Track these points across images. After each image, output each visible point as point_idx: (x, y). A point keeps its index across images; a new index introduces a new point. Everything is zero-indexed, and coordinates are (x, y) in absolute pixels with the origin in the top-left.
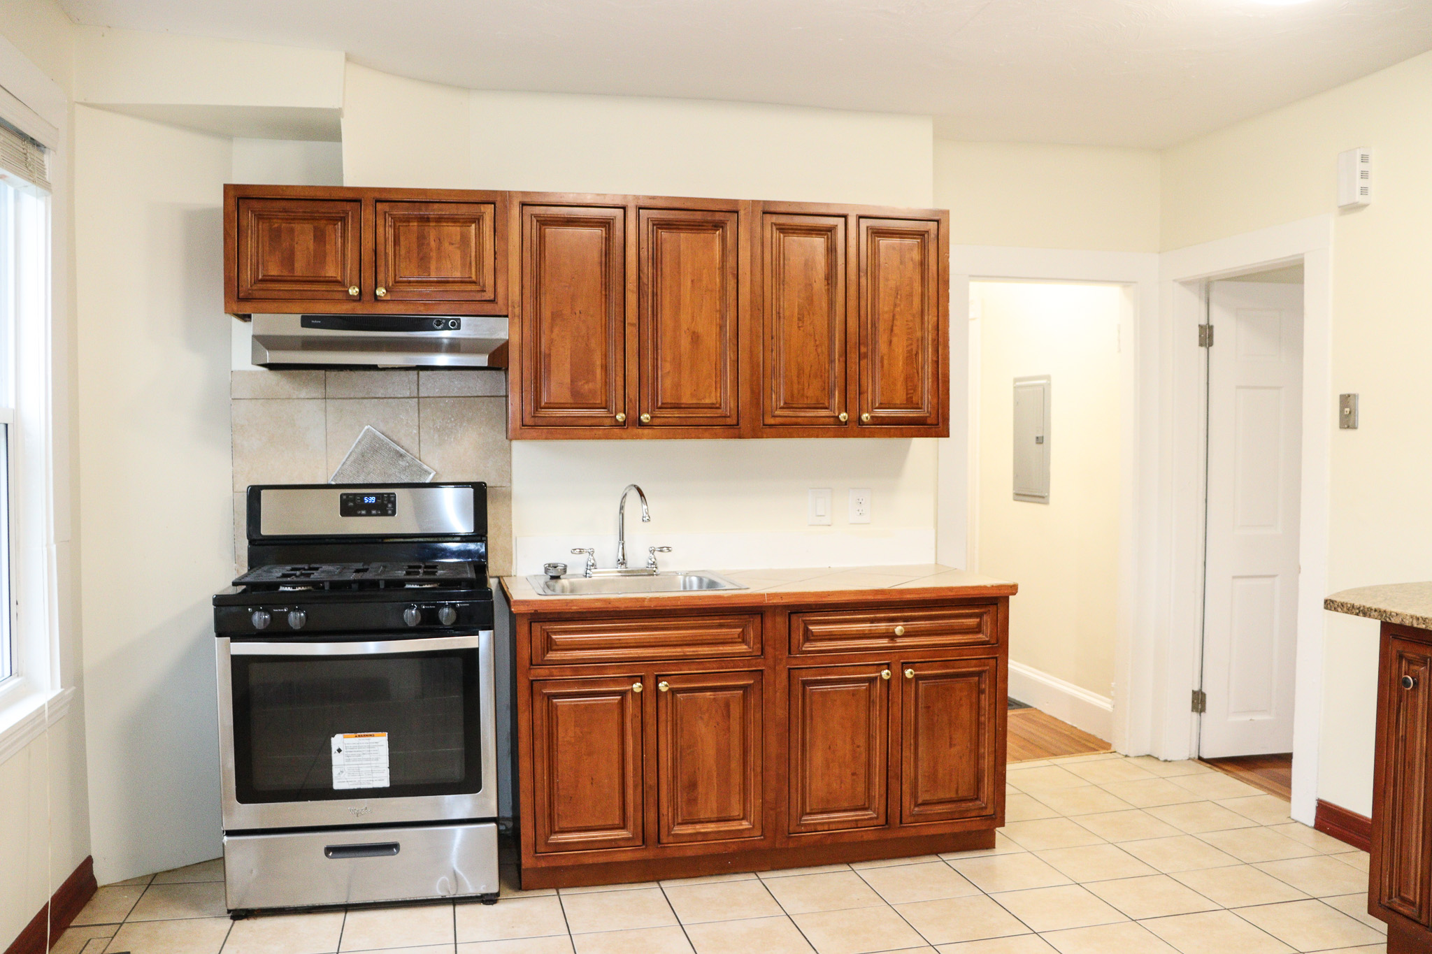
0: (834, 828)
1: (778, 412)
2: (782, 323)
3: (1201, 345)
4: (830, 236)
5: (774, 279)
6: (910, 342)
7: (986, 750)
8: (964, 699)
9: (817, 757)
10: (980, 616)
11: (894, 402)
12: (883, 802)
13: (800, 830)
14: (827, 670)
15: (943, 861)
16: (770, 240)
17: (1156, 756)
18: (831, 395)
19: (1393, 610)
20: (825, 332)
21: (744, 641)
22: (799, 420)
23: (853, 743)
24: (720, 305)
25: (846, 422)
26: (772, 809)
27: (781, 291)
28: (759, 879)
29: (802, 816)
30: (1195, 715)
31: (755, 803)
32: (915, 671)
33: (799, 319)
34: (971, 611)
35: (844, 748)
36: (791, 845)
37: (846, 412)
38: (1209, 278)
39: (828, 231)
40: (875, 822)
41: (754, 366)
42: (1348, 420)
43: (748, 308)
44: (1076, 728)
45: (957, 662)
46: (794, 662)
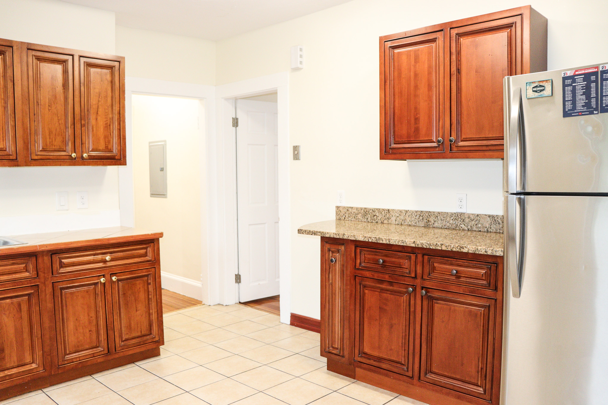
0: (82, 359)
1: (39, 153)
2: (39, 108)
3: (233, 126)
4: (65, 65)
5: (35, 84)
6: (107, 119)
7: (153, 311)
8: (141, 288)
9: (71, 325)
10: (146, 248)
11: (99, 148)
12: (106, 342)
13: (65, 363)
14: (72, 281)
15: (137, 365)
16: (32, 64)
17: (222, 304)
18: (66, 145)
19: (326, 231)
20: (63, 113)
21: (27, 271)
22: (51, 157)
23: (89, 316)
24: (4, 96)
25: (75, 158)
26: (48, 355)
27: (39, 91)
28: (44, 392)
29: (65, 356)
30: (237, 284)
31: (39, 353)
32: (117, 277)
33: (49, 106)
34: (142, 246)
35: (84, 319)
36: (60, 372)
37: (75, 153)
38: (236, 97)
39: (63, 62)
40: (103, 353)
41: (24, 130)
42: (296, 157)
43: (20, 98)
44: (185, 296)
45: (137, 271)
46: (55, 279)
